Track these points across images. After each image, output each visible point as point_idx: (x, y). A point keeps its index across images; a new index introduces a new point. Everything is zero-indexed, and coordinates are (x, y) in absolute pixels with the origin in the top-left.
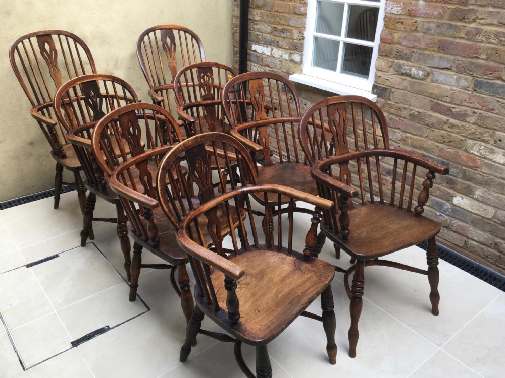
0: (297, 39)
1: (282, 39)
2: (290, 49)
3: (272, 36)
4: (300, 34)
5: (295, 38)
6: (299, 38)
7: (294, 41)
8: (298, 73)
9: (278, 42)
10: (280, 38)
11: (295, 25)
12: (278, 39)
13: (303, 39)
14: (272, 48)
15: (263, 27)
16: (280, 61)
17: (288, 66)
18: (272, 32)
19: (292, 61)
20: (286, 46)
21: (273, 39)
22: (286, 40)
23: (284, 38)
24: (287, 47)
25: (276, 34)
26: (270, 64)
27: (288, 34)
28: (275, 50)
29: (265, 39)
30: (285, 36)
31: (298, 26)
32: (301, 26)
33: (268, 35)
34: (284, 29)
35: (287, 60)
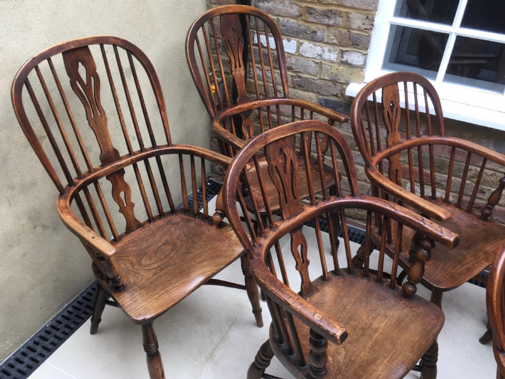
0: (359, 29)
1: (324, 27)
2: (340, 45)
3: (301, 23)
4: (367, 22)
5: (355, 26)
6: (363, 27)
7: (352, 31)
8: (354, 82)
9: (315, 32)
10: (320, 27)
11: (356, 6)
12: (313, 27)
13: (371, 29)
14: (301, 41)
15: (280, 7)
16: (317, 63)
17: (335, 72)
18: (301, 15)
19: (346, 63)
20: (332, 39)
21: (302, 27)
22: (332, 30)
23: (328, 26)
24: (335, 41)
25: (311, 19)
26: (293, 67)
27: (340, 19)
28: (307, 45)
29: (284, 26)
30: (331, 22)
31: (364, 8)
32: (370, 8)
33: (292, 20)
34: (331, 11)
35: (332, 62)
